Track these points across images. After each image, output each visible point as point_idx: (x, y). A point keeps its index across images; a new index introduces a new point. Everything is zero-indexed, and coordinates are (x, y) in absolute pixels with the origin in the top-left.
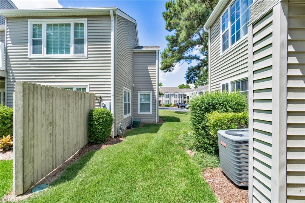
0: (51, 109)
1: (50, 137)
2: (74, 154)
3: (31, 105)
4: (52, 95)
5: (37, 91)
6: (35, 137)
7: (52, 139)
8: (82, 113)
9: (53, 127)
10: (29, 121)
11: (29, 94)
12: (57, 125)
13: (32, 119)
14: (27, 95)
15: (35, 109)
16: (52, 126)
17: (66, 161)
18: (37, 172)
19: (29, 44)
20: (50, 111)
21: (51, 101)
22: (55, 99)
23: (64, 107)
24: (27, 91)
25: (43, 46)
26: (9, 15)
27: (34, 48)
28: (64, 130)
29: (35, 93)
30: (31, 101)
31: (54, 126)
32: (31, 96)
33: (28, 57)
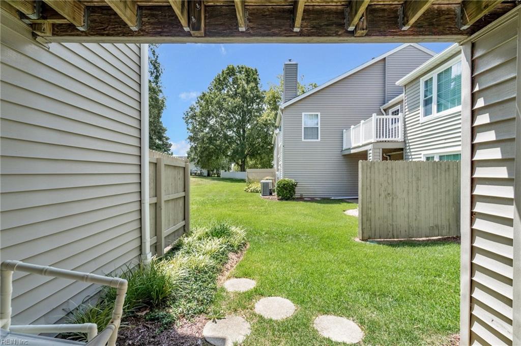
0: (390, 181)
1: (389, 206)
2: (430, 238)
3: (368, 177)
4: (392, 169)
5: (374, 167)
6: (372, 203)
7: (391, 209)
8: (449, 190)
9: (393, 198)
10: (367, 189)
11: (367, 169)
12: (398, 198)
13: (369, 188)
14: (365, 170)
15: (372, 181)
16: (391, 198)
17: (413, 239)
18: (375, 231)
19: (421, 106)
20: (388, 183)
21: (390, 174)
22: (396, 172)
23: (410, 180)
24: (365, 167)
25: (433, 103)
26: (406, 83)
27: (426, 110)
28: (409, 204)
29: (372, 169)
30: (368, 174)
31: (395, 198)
32: (369, 171)
33: (420, 122)
